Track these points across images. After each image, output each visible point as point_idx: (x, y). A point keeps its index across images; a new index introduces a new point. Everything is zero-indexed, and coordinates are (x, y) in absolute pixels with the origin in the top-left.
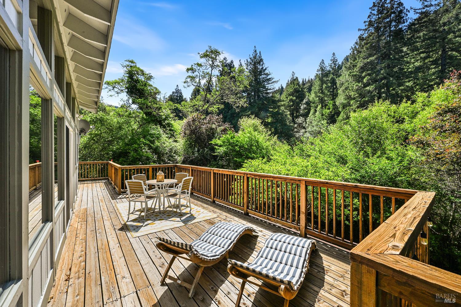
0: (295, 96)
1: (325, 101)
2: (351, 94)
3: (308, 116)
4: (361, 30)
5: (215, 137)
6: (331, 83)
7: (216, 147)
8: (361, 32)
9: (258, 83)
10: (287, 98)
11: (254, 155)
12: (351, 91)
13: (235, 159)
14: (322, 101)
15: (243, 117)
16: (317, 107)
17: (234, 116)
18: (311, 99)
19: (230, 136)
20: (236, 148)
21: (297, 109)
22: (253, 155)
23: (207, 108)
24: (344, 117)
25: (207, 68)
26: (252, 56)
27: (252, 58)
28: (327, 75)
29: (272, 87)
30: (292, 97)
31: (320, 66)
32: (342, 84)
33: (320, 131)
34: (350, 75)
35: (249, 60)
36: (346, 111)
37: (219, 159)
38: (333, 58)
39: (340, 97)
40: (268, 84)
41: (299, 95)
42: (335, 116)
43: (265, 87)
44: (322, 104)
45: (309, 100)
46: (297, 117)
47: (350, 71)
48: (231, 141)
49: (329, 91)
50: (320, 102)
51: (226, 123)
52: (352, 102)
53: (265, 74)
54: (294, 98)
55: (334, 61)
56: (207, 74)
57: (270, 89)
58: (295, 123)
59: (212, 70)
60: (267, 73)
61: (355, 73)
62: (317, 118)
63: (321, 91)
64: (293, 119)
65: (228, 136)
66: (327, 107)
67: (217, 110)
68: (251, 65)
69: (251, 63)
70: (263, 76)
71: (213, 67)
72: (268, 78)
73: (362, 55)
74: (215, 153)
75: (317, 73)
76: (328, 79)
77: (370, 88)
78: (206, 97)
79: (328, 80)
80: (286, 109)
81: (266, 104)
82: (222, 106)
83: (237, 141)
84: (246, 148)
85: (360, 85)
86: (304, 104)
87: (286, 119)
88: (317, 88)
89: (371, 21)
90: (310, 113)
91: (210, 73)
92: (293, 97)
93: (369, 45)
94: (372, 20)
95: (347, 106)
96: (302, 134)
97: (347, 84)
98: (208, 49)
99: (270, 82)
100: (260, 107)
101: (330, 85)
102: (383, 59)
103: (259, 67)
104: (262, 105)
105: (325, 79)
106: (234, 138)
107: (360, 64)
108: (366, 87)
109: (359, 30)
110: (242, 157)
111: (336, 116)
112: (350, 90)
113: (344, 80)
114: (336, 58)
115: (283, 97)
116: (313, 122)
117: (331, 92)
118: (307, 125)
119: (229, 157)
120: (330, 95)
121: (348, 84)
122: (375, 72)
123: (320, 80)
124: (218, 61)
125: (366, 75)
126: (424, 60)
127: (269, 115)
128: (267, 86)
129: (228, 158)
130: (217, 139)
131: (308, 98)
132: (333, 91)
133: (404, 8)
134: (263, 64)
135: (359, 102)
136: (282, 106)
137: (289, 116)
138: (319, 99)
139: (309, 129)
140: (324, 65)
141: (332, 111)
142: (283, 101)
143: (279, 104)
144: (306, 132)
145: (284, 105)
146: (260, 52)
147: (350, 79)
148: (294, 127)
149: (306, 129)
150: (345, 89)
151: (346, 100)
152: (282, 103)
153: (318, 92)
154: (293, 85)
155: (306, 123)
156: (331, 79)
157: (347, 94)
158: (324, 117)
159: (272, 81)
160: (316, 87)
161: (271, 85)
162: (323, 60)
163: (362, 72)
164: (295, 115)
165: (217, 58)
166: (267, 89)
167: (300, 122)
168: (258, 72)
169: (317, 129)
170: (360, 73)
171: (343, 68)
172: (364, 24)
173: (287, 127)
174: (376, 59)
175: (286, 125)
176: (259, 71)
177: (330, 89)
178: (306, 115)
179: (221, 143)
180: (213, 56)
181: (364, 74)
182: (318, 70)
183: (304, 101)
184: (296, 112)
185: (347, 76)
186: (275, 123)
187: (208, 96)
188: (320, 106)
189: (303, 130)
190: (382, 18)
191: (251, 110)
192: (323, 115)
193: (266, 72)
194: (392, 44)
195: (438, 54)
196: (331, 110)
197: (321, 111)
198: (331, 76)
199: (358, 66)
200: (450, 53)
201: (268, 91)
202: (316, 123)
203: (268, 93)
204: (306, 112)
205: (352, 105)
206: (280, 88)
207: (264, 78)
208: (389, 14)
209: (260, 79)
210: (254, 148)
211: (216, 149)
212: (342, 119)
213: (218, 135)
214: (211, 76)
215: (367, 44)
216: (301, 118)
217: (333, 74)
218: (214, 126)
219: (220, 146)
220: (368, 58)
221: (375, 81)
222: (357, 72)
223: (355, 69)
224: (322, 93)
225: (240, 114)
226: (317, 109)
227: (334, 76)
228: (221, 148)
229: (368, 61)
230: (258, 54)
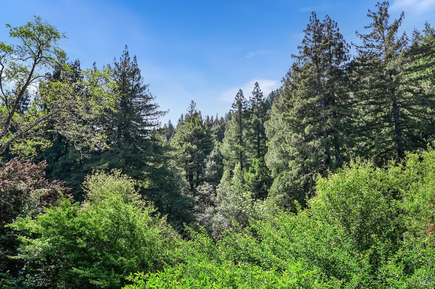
0: (195, 144)
1: (246, 157)
2: (287, 150)
3: (219, 182)
4: (295, 57)
5: (23, 213)
6: (255, 129)
7: (24, 239)
8: (295, 60)
9: (127, 110)
10: (181, 145)
11: (124, 259)
12: (288, 145)
13: (75, 270)
14: (241, 157)
15: (95, 172)
16: (233, 167)
17: (69, 171)
18: (223, 152)
19: (64, 210)
20: (79, 240)
21: (200, 168)
22: (122, 260)
23: (9, 143)
24: (279, 188)
25: (24, 58)
26: (118, 61)
27: (120, 65)
28: (247, 114)
29: (155, 121)
30: (190, 144)
31: (236, 99)
32: (274, 132)
33: (241, 211)
34: (285, 120)
35: (113, 66)
36: (282, 178)
37: (26, 272)
38: (256, 90)
39: (271, 153)
40: (147, 115)
41: (203, 141)
42: (263, 185)
43: (142, 119)
44: (241, 162)
45: (220, 153)
46: (199, 182)
47: (284, 113)
48: (68, 223)
49: (251, 142)
50: (238, 159)
51: (55, 181)
52: (291, 163)
53: (141, 96)
54: (195, 147)
55: (258, 94)
56: (23, 70)
57: (151, 125)
58: (195, 194)
59: (35, 64)
60: (146, 95)
61: (291, 118)
62: (235, 187)
63: (239, 140)
64: (192, 185)
65: (59, 210)
66: (250, 168)
67: (34, 150)
68: (116, 76)
69: (115, 73)
70: (138, 100)
71: (37, 59)
72: (148, 104)
73: (299, 92)
74: (15, 253)
75: (232, 109)
76: (249, 121)
77: (315, 143)
78: (10, 117)
79: (250, 124)
80: (178, 164)
81: (142, 153)
82: (46, 144)
83: (83, 224)
84: (105, 243)
85: (300, 136)
86: (211, 160)
87: (178, 185)
88: (234, 134)
89: (308, 49)
90: (221, 176)
91: (30, 70)
92: (192, 144)
93: (307, 79)
94: (308, 46)
95: (283, 169)
96: (208, 215)
97: (280, 132)
98: (33, 21)
99: (151, 112)
100: (129, 155)
101: (253, 131)
102: (326, 104)
103: (131, 81)
104: (133, 153)
105: (245, 121)
106: (75, 216)
107: (298, 105)
108: (309, 141)
109: (293, 56)
110: (91, 264)
111: (265, 186)
112: (286, 143)
113: (276, 127)
114: (261, 92)
115: (174, 142)
116: (228, 193)
117: (255, 143)
118: (217, 199)
119: (55, 263)
120: (255, 148)
121: (283, 133)
122: (318, 121)
123: (237, 121)
124: (51, 49)
125: (307, 123)
126: (376, 114)
127: (145, 173)
128: (145, 118)
129: (53, 266)
130: (28, 218)
131: (218, 149)
132: (258, 143)
133: (344, 41)
134: (139, 78)
135: (300, 165)
136: (173, 158)
137: (184, 179)
138: (237, 153)
139: (222, 206)
140: (242, 98)
141: (258, 176)
142: (175, 150)
143: (166, 154)
144: (216, 212)
145: (175, 158)
146: (135, 57)
147: (286, 127)
148: (193, 201)
149: (215, 206)
150: (279, 141)
151: (281, 159)
152: (173, 153)
153: (236, 141)
154: (191, 124)
155: (216, 196)
156: (255, 122)
157: (283, 149)
158: (246, 185)
159: (156, 110)
160: (231, 133)
161: (152, 117)
162: (240, 90)
163: (302, 118)
164: (195, 178)
165: (52, 43)
166: (145, 124)
167: (205, 192)
168: (130, 90)
169: (236, 207)
170: (298, 118)
171: (273, 107)
172: (298, 50)
173: (181, 200)
174: (318, 101)
175: (178, 196)
176: (131, 88)
177: (254, 139)
178: (215, 180)
179: (40, 227)
180: (43, 38)
181: (304, 121)
182: (234, 106)
183: (212, 154)
184: (198, 172)
185: (280, 120)
186: (157, 190)
187: (17, 117)
188: (238, 166)
189: (211, 209)
190: (320, 47)
191: (110, 160)
192: (243, 182)
193: (145, 93)
194: (336, 84)
195: (389, 108)
196: (257, 174)
197: (241, 174)
198: (254, 118)
199: (295, 108)
200: (401, 109)
201: (146, 128)
202: (233, 195)
203: (145, 132)
204: (215, 174)
205: (291, 168)
206: (168, 126)
207: (139, 103)
208: (328, 43)
209: (132, 104)
210: (122, 242)
211: (22, 243)
212: (277, 191)
213: (30, 209)
214: (30, 75)
215: (304, 77)
216: (207, 184)
217: (257, 114)
218: (22, 186)
219: (35, 236)
220: (307, 98)
221: (320, 134)
222: (295, 117)
223: (291, 112)
224: (241, 142)
225: (85, 168)
226: (233, 171)
227: (259, 118)
228: (35, 241)
229: (309, 102)
230: (132, 60)
